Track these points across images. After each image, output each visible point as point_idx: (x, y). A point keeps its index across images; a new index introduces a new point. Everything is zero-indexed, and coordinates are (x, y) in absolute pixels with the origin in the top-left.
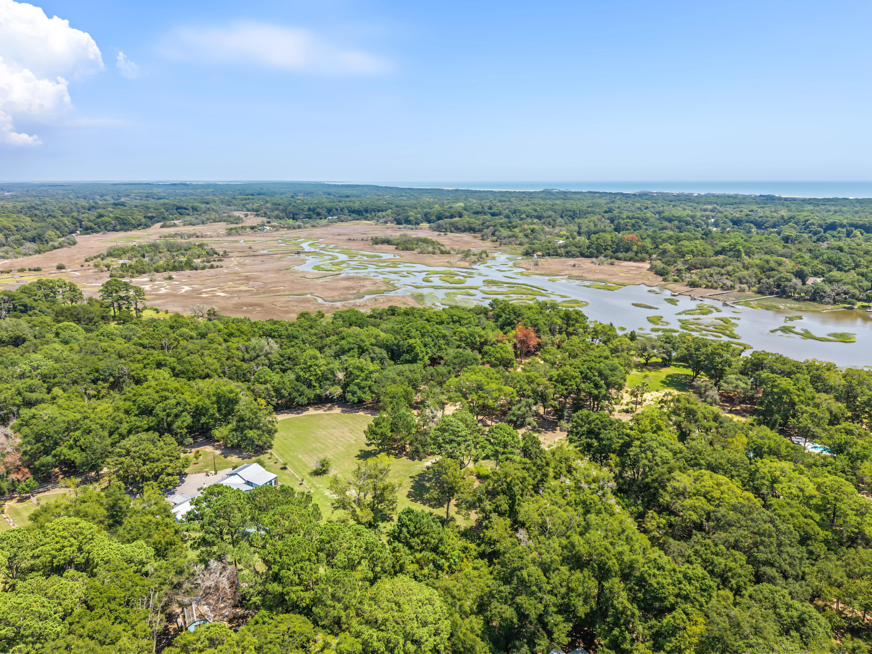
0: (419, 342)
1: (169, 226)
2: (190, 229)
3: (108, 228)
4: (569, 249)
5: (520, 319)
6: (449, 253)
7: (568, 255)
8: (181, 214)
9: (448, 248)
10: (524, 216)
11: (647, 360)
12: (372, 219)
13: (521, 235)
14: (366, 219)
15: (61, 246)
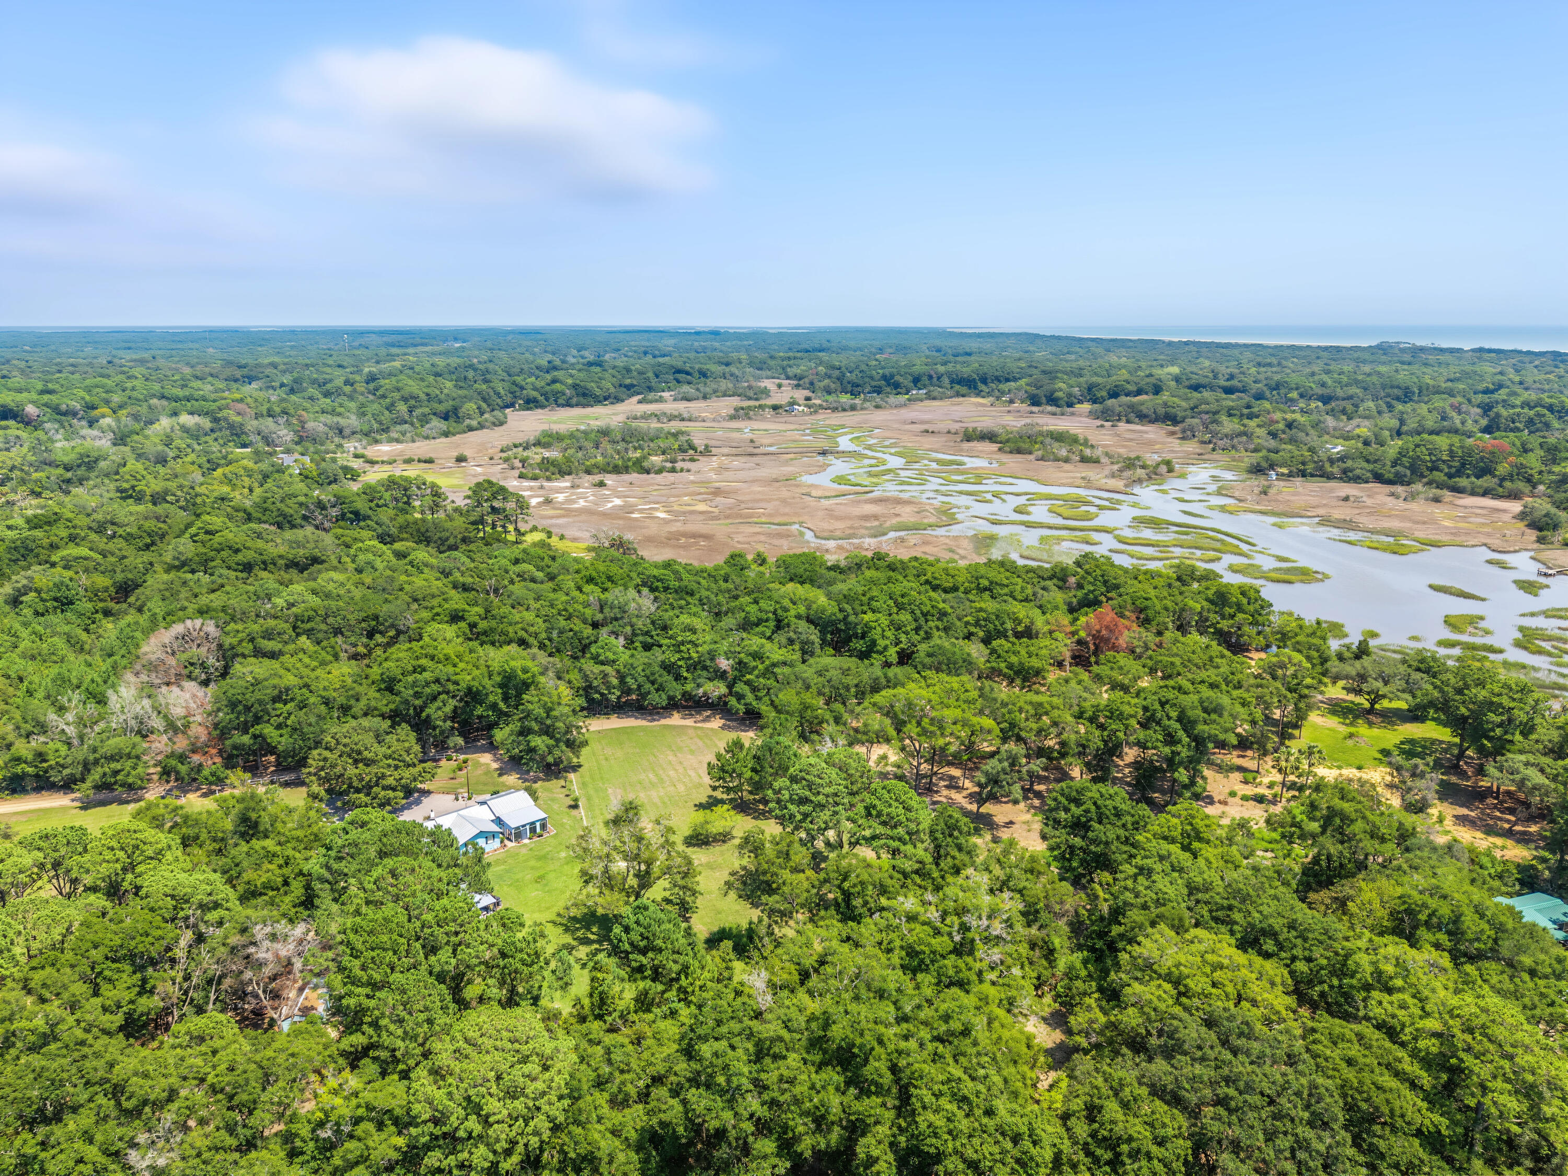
0: (884, 621)
1: (651, 402)
2: (682, 406)
3: (560, 401)
4: (1349, 463)
5: (1112, 594)
6: (1097, 461)
7: (1348, 476)
8: (678, 381)
9: (1098, 452)
10: (1294, 395)
11: (1373, 703)
12: (989, 394)
13: (1261, 432)
14: (979, 394)
15: (481, 427)
